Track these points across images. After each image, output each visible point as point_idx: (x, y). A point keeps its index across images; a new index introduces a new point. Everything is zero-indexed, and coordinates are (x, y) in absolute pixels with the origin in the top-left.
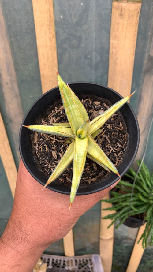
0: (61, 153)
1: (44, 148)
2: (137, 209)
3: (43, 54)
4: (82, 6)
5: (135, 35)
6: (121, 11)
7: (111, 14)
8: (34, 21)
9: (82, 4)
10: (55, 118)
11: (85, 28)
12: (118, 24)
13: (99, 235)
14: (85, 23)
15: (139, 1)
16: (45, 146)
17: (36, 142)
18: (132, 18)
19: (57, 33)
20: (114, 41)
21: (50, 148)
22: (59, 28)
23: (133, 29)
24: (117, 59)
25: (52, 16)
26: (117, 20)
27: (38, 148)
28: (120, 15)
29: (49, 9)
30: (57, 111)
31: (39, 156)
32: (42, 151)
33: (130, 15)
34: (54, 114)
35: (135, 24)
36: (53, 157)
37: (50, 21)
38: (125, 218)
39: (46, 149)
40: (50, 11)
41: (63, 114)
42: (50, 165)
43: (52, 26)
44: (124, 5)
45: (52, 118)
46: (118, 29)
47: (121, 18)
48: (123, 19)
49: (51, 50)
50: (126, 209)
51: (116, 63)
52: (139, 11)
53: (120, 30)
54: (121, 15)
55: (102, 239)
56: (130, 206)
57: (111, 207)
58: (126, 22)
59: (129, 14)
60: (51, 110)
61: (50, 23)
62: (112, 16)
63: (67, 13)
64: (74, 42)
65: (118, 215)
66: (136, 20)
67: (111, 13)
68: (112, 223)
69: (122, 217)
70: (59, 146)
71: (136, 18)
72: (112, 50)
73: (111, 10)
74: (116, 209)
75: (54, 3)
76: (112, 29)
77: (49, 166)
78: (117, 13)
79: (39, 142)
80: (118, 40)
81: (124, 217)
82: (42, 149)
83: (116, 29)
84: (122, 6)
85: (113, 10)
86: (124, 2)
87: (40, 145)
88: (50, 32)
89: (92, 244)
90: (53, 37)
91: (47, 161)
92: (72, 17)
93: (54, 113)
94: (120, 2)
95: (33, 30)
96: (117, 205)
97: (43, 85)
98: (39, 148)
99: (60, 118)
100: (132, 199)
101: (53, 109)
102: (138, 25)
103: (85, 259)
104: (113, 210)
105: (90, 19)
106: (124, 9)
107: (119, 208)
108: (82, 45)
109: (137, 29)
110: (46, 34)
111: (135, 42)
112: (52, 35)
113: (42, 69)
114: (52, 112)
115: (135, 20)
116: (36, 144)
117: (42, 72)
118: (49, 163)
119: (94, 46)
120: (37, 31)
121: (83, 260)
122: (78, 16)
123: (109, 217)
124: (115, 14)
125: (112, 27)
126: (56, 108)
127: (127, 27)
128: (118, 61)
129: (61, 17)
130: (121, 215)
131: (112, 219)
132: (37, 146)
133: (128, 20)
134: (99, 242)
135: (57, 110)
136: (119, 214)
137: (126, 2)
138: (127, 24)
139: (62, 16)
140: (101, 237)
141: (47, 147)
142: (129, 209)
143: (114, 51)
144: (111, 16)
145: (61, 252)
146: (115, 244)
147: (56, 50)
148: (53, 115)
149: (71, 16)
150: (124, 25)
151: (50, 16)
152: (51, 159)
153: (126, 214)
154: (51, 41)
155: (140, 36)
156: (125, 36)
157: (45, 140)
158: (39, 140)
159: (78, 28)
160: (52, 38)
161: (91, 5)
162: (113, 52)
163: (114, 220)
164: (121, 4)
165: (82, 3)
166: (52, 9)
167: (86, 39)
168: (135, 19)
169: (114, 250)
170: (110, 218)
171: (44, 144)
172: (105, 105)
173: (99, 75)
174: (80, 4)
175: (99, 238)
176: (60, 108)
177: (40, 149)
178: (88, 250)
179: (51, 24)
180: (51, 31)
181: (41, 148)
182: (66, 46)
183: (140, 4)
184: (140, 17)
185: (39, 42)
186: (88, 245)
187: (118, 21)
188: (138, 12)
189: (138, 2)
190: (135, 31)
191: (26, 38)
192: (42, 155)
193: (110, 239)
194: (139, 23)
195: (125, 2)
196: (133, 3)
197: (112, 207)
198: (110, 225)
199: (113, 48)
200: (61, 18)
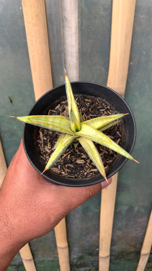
0: (82, 155)
1: (68, 168)
10: (46, 146)
16: (67, 166)
17: (59, 172)
21: (71, 162)
27: (65, 173)
30: (42, 142)
31: (73, 176)
32: (70, 171)
34: (43, 145)
36: (81, 164)
39: (71, 166)
41: (47, 138)
42: (87, 170)
45: (45, 149)
60: (38, 146)
70: (75, 154)
77: (87, 172)
79: (60, 169)
82: (69, 170)
87: (64, 170)
91: (82, 171)
93: (41, 145)
98: (66, 171)
99: (49, 142)
101: (38, 143)
114: (39, 147)
116: (61, 174)
118: (84, 170)
126: (38, 141)
132: (64, 173)
135: (40, 141)
141: (69, 165)
148: (43, 147)
152: (82, 167)
157: (62, 164)
158: (59, 169)
171: (65, 166)
172: (64, 102)
176: (41, 137)
177: (68, 172)
181: (67, 170)
192: (75, 173)
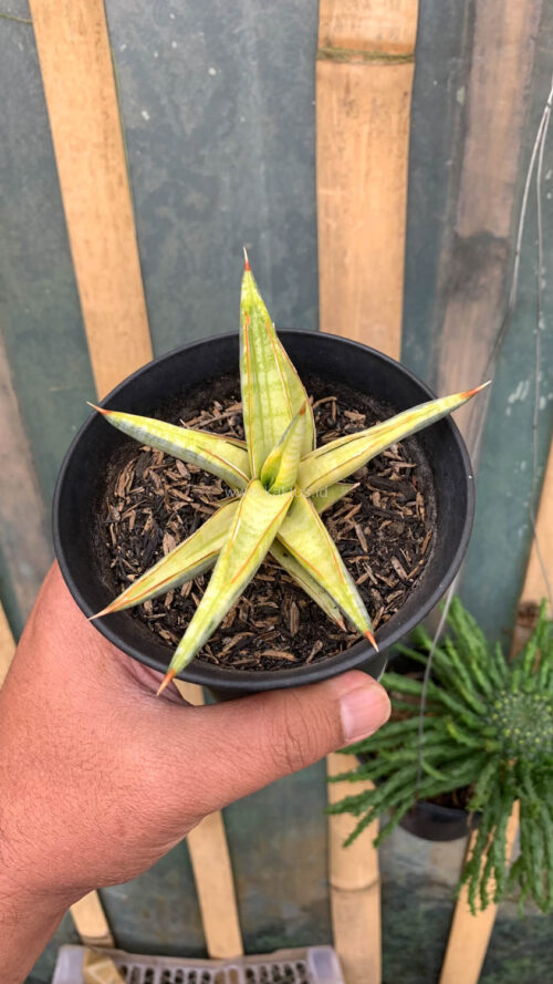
2: (444, 773)
3: (87, 242)
4: (211, 76)
5: (402, 167)
6: (348, 90)
7: (314, 103)
8: (49, 132)
9: (212, 71)
11: (228, 150)
12: (341, 134)
13: (327, 873)
14: (226, 135)
15: (404, 58)
18: (386, 113)
19: (131, 170)
20: (330, 192)
22: (138, 153)
23: (390, 150)
24: (345, 253)
25: (114, 112)
26: (335, 122)
28: (345, 105)
29: (101, 92)
33: (379, 102)
35: (399, 132)
37: (105, 132)
38: (405, 807)
40: (104, 99)
43: (113, 146)
44: (355, 70)
46: (341, 150)
47: (348, 114)
48: (356, 117)
49: (116, 228)
50: (406, 773)
51: (341, 267)
52: (409, 88)
53: (348, 152)
54: (348, 105)
55: (337, 889)
56: (416, 762)
57: (354, 771)
58: (366, 129)
59: (374, 101)
61: (106, 139)
62: (319, 108)
63: (164, 101)
64: (194, 198)
65: (379, 798)
66: (401, 118)
67: (314, 99)
68: (361, 827)
69: (393, 803)
71: (400, 112)
72: (324, 222)
73: (313, 88)
74: (372, 775)
75: (117, 72)
76: (319, 151)
78: (334, 98)
80: (344, 187)
81: (399, 805)
83: (334, 149)
84: (348, 75)
85: (321, 89)
86: (355, 60)
88: (107, 168)
89: (304, 909)
90: (120, 183)
92: (183, 117)
94: (340, 63)
95: (49, 163)
96: (374, 764)
97: (93, 346)
100: (423, 739)
102: (407, 137)
103: (281, 966)
104: (363, 779)
105: (243, 119)
106: (357, 84)
107: (381, 771)
108: (224, 208)
109: (406, 149)
110: (93, 173)
111: (404, 191)
112: (114, 178)
113: (86, 295)
115: (397, 120)
117: (87, 304)
119: (265, 210)
120: (63, 165)
121: (276, 968)
122: (200, 109)
123: (350, 806)
124: (328, 102)
125: (320, 143)
127: (369, 144)
128: (348, 260)
129: (145, 115)
130: (390, 796)
131: (357, 814)
133: (371, 121)
134: (328, 902)
136: (382, 793)
137: (360, 60)
138: (370, 134)
139: (149, 113)
140: (334, 881)
142: (416, 773)
143: (334, 225)
144: (314, 108)
145: (195, 944)
146: (385, 903)
147: (133, 227)
149: (176, 109)
150: (358, 136)
151: (106, 114)
153: (406, 794)
154: (112, 197)
155: (417, 174)
156: (367, 175)
159: (204, 152)
160: (116, 187)
161: (244, 74)
162: (328, 227)
163: (364, 815)
164: (345, 68)
165: (212, 66)
166: (110, 91)
167: (235, 188)
168: (395, 118)
169: (386, 928)
170: (350, 811)
173: (288, 308)
174: (207, 70)
175: (328, 885)
178: (290, 931)
179: (110, 141)
180: (113, 163)
182: (166, 211)
183: (410, 67)
184: (413, 110)
185: (71, 203)
186: (289, 911)
187: (339, 125)
188: (406, 94)
189: (402, 60)
190: (400, 157)
191: (25, 189)
193: (368, 888)
194: (412, 129)
195: (359, 63)
196: (387, 65)
197: (358, 768)
198: (353, 836)
199: (327, 215)
200: (143, 119)
